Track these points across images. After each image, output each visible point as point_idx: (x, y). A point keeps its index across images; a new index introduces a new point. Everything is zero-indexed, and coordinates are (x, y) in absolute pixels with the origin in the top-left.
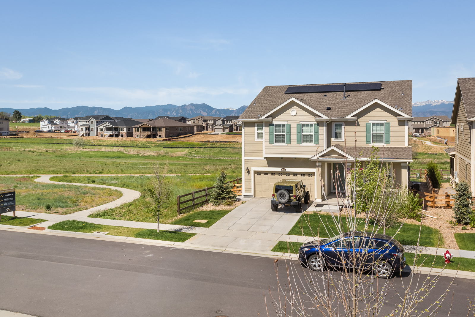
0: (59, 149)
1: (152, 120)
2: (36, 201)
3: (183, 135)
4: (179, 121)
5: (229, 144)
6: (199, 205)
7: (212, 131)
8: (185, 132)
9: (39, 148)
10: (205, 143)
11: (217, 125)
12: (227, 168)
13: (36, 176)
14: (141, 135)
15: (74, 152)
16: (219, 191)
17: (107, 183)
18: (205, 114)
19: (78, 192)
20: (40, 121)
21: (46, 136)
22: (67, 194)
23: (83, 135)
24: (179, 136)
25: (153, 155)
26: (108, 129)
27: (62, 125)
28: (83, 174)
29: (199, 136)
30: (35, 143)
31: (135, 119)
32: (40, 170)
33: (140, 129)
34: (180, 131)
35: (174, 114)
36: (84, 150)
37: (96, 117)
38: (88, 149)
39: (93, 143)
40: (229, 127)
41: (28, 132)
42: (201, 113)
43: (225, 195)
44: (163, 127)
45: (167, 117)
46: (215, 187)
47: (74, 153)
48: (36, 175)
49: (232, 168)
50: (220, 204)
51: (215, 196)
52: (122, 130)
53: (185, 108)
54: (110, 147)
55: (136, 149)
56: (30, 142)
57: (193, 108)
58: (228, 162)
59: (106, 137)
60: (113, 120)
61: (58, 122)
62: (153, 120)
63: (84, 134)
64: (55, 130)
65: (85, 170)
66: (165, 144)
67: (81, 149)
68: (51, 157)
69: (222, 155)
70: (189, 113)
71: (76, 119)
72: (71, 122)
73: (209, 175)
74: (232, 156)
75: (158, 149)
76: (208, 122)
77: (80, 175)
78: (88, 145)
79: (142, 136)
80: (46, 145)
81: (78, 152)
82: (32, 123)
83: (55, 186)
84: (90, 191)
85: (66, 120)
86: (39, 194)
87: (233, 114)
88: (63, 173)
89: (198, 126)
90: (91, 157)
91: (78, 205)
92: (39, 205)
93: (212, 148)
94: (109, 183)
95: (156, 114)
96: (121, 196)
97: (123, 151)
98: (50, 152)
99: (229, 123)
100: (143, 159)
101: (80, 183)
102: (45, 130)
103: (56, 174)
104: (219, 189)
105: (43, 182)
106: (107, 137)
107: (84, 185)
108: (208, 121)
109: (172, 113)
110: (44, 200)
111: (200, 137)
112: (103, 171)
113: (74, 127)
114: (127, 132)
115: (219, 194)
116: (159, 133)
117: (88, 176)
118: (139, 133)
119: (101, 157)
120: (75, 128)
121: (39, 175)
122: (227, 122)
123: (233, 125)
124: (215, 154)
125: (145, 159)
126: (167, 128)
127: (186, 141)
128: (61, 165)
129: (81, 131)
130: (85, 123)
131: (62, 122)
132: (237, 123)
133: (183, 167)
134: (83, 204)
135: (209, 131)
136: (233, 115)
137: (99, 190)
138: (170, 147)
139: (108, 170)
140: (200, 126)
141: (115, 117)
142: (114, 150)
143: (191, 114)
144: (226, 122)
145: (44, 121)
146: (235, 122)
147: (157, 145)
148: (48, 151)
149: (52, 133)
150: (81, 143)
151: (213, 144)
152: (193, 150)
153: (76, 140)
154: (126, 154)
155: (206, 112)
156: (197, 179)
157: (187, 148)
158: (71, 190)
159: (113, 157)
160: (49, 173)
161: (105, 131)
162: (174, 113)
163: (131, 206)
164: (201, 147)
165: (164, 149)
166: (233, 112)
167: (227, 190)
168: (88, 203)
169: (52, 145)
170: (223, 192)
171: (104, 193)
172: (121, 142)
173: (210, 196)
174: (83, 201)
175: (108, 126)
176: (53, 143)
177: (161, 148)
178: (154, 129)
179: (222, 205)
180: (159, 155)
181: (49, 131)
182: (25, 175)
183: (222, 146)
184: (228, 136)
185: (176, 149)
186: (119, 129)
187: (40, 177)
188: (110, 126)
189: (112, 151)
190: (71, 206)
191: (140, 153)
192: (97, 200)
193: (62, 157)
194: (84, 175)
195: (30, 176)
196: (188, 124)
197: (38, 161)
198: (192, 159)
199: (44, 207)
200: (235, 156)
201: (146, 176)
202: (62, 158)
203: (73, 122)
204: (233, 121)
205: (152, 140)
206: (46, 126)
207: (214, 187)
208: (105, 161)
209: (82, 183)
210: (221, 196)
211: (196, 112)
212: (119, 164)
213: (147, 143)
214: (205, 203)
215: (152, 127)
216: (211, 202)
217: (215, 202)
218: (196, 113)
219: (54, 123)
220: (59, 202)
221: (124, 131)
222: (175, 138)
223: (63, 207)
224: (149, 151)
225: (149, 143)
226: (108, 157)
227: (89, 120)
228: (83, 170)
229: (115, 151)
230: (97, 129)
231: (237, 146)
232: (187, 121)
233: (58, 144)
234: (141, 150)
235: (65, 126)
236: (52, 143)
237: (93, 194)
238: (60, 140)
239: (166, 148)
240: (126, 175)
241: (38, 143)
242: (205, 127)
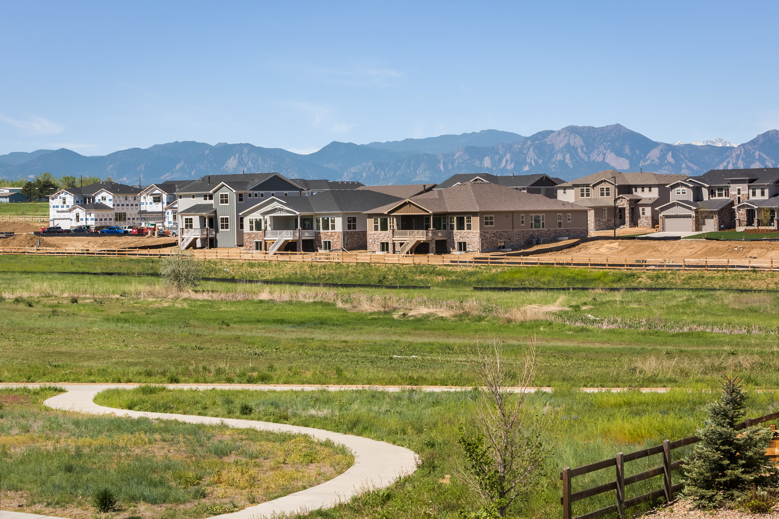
0: (114, 293)
1: (430, 189)
2: (59, 478)
3: (544, 243)
4: (530, 191)
5: (720, 274)
6: (643, 505)
7: (653, 227)
8: (552, 229)
9: (49, 290)
10: (629, 272)
11: (673, 205)
12: (724, 365)
13: (50, 389)
14: (394, 244)
15: (166, 305)
16: (717, 455)
17: (295, 415)
18: (621, 164)
19: (199, 448)
20: (48, 198)
21: (70, 249)
22: (159, 452)
23: (193, 245)
24: (529, 244)
25: (440, 315)
26: (281, 223)
27: (120, 210)
28: (206, 382)
29: (607, 244)
30: (35, 273)
31: (369, 185)
32: (59, 366)
33: (392, 223)
34: (534, 229)
35: (507, 167)
36: (199, 296)
37: (235, 181)
38: (210, 293)
39: (227, 273)
40: (720, 213)
41: (10, 235)
42: (607, 161)
43: (743, 473)
44: (475, 214)
45: (488, 177)
46: (700, 440)
47: (165, 309)
48: (48, 385)
49: (741, 366)
50: (721, 505)
51: (701, 474)
52: (326, 227)
53: (548, 143)
54: (287, 286)
55: (379, 295)
56: (17, 269)
57: (577, 141)
58: (722, 344)
59: (273, 249)
60: (296, 189)
61: (107, 199)
62: (434, 186)
63: (195, 239)
64: (98, 225)
65: (212, 368)
66: (479, 276)
67: (189, 293)
68: (92, 323)
69: (698, 318)
70: (562, 163)
71: (168, 187)
72: (150, 199)
73: (661, 390)
74: (735, 319)
75: (457, 294)
76: (638, 193)
77: (194, 386)
78: (212, 279)
79: (398, 248)
80: (70, 279)
81: (178, 305)
82: (20, 204)
83: (118, 425)
84: (238, 444)
85: (135, 191)
86: (67, 451)
87: (728, 163)
88: (138, 378)
89: (599, 210)
90: (225, 323)
91: (204, 495)
92: (73, 491)
93: (658, 293)
94: (300, 416)
95: (442, 167)
96: (349, 465)
97: (331, 301)
98: (84, 305)
99: (717, 198)
100: (405, 329)
101: (200, 414)
102: (65, 226)
103: (113, 381)
104: (717, 450)
105: (77, 409)
106: (275, 251)
107: (216, 421)
108: (639, 190)
109: (500, 160)
110: (88, 473)
111: (612, 249)
112: (272, 374)
113: (161, 216)
114: (345, 234)
115: (718, 468)
116: (458, 236)
117: (222, 391)
118: (385, 236)
119: (259, 321)
120: (164, 218)
121: (59, 385)
122: (712, 193)
123: (732, 204)
124: (668, 314)
125: (413, 332)
126: (486, 219)
127: (557, 264)
128: (124, 349)
129: (185, 230)
130: (200, 201)
131: (121, 199)
132: (752, 198)
133: (552, 359)
134: (220, 490)
135: (644, 226)
136: (730, 167)
137: (269, 440)
138: (500, 286)
139: (290, 369)
140: (609, 208)
141: (300, 180)
142: (301, 299)
143: (571, 166)
144: (705, 193)
145: (62, 195)
146: (742, 192)
147: (454, 277)
148: (80, 302)
149: (90, 238)
150: (189, 271)
151: (658, 277)
152: (584, 299)
153: (170, 263)
154: (345, 310)
155: (627, 157)
156: (619, 406)
157: (564, 289)
158: (173, 440)
159: (301, 323)
160: (90, 377)
161: (269, 228)
162: (507, 161)
163: (390, 503)
164: (615, 286)
165: (478, 293)
166: (728, 157)
167: (750, 454)
168: (237, 487)
169: (90, 281)
170: (733, 459)
171: (288, 453)
172: (324, 267)
173: (681, 473)
174: (219, 482)
175: (280, 210)
176: (95, 274)
177: (468, 291)
178: (441, 220)
179: (731, 508)
180: (463, 316)
181: (81, 232)
182: (14, 386)
183: (693, 284)
184: (714, 244)
185: (523, 292)
186: (318, 221)
187: (61, 391)
188: (285, 211)
189: (294, 299)
190: (182, 499)
191: (395, 309)
192: (269, 478)
193: (126, 321)
194: (210, 387)
195: (31, 386)
196: (564, 203)
197: (49, 337)
198: (582, 330)
199: (89, 498)
200: (746, 319)
201: (426, 394)
202: (127, 325)
203: (157, 199)
204: (733, 189)
205: (432, 260)
206: (67, 215)
207: (696, 440)
208: (274, 335)
209: (205, 415)
210: (724, 475)
211: (589, 158)
212: (325, 349)
213: (415, 273)
214: (661, 498)
215: (435, 215)
216: (689, 495)
217: (702, 497)
218: (586, 159)
219: (94, 201)
220: (139, 483)
221: (333, 227)
222: (519, 255)
223: (154, 502)
224: (424, 303)
225: (422, 273)
226: (282, 322)
227: (215, 192)
228: (204, 368)
229: (307, 301)
230: (241, 220)
231: (753, 284)
232: (560, 192)
233: (108, 277)
234: (396, 298)
235: (131, 212)
236: (89, 273)
237: (252, 457)
238: (115, 261)
239: (486, 289)
240: (354, 387)
241: (44, 273)
242: (627, 212)
